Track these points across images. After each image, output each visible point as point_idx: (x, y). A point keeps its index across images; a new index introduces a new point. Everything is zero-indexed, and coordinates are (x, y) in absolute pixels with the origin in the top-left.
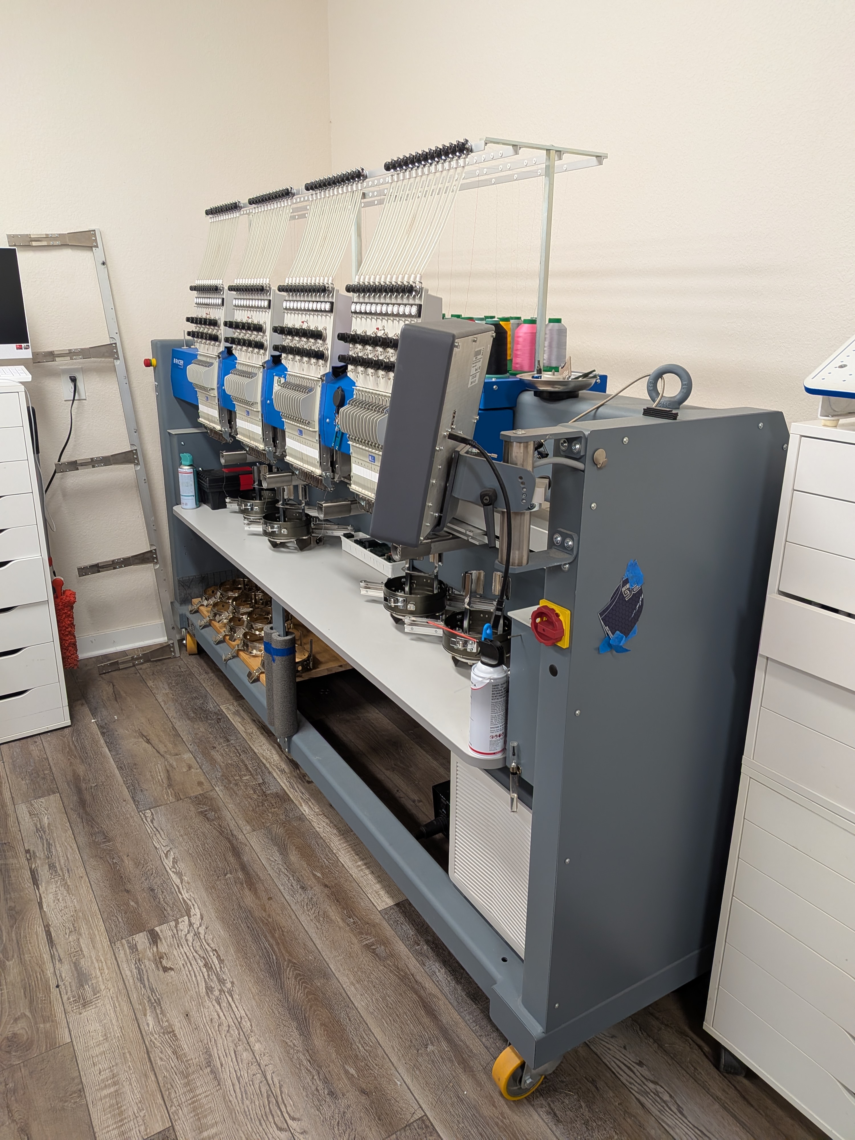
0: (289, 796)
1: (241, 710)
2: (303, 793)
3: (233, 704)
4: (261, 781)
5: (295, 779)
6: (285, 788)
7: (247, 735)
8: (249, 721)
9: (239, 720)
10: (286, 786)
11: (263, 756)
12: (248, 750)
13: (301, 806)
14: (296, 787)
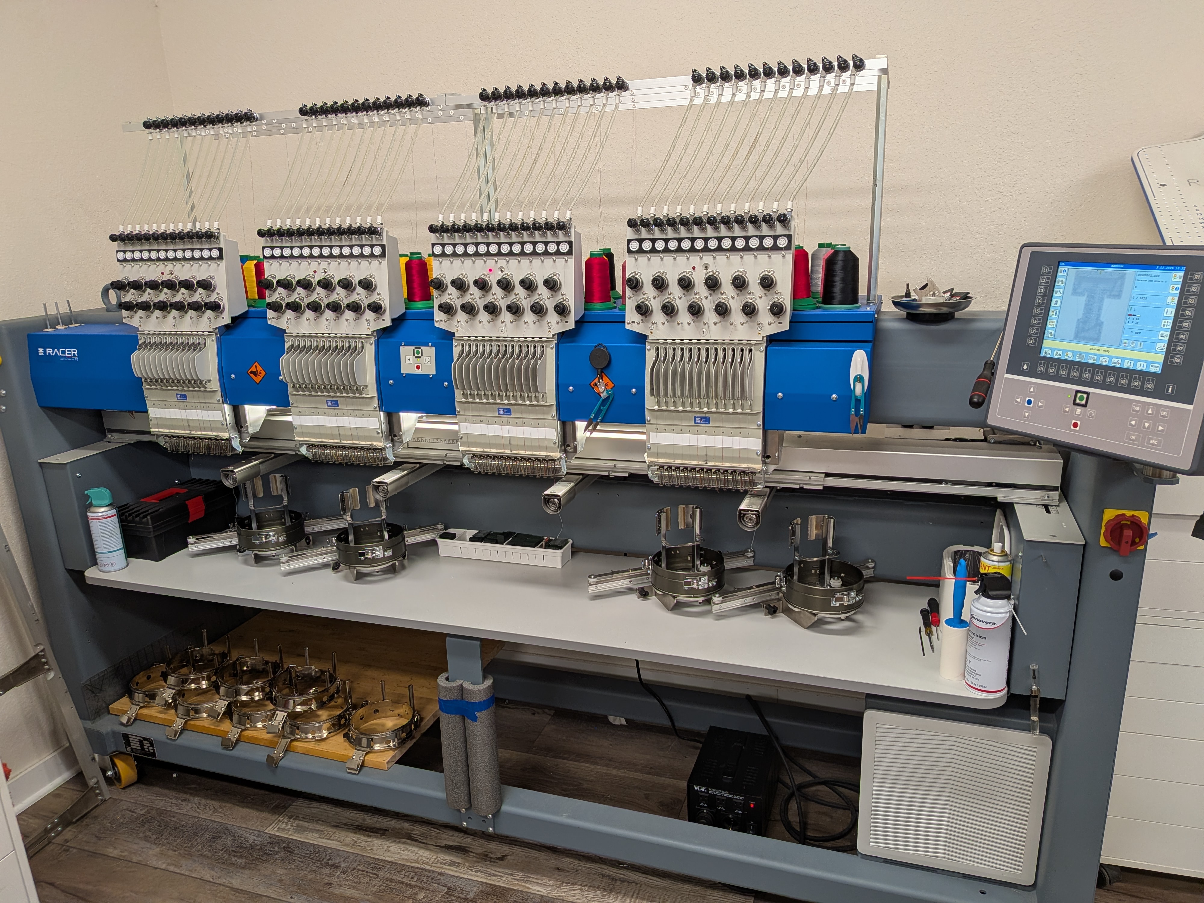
0: (501, 887)
1: (301, 822)
2: (511, 875)
3: (280, 821)
4: (446, 890)
5: (480, 865)
6: (485, 881)
7: (352, 848)
8: (330, 829)
9: (318, 835)
10: (481, 877)
11: (407, 860)
12: (377, 865)
13: (528, 888)
14: (494, 872)
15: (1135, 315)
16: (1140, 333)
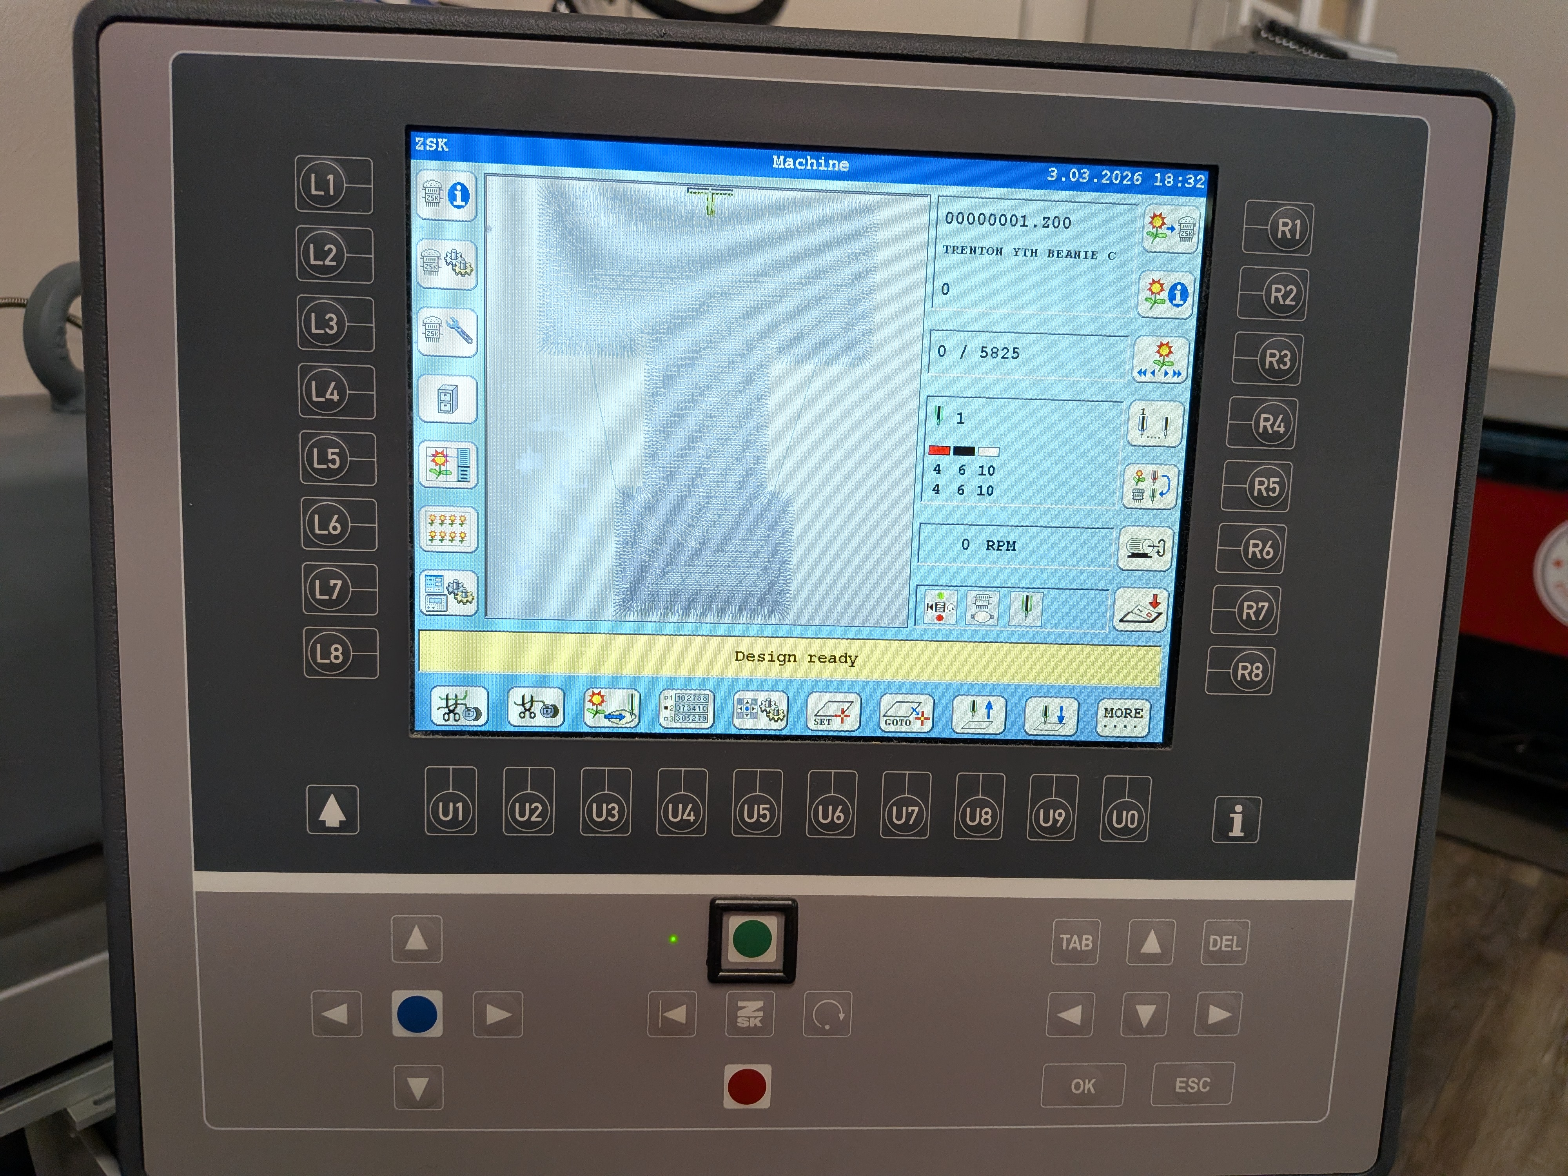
15: (969, 451)
16: (1011, 546)
